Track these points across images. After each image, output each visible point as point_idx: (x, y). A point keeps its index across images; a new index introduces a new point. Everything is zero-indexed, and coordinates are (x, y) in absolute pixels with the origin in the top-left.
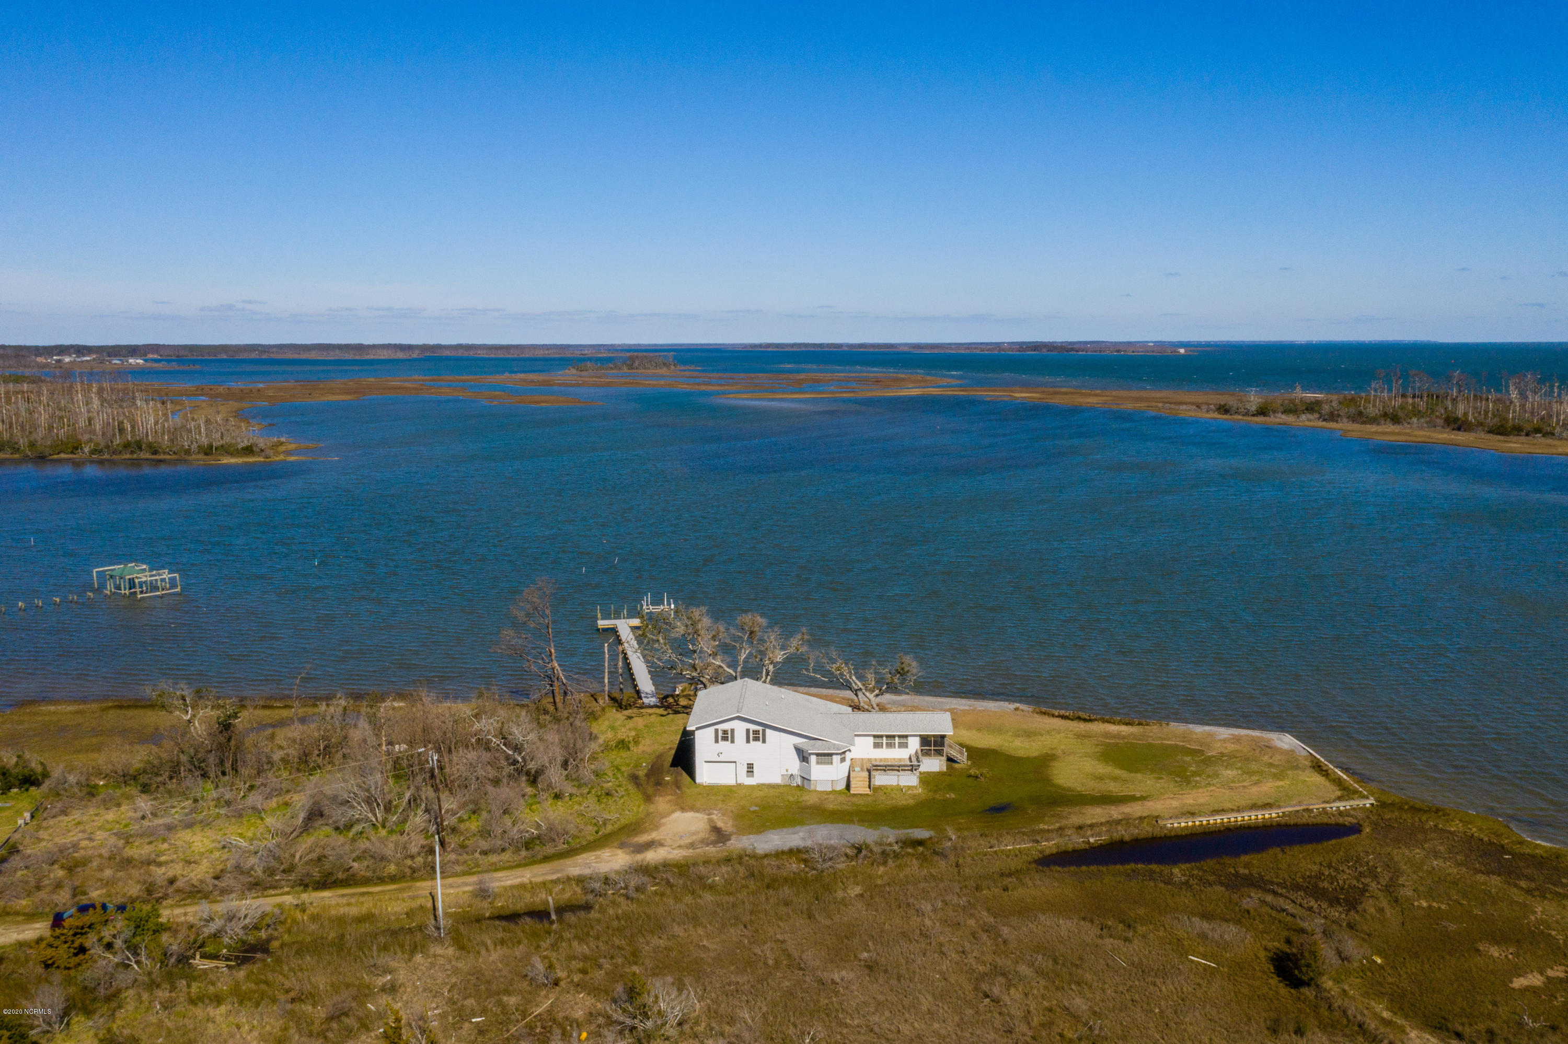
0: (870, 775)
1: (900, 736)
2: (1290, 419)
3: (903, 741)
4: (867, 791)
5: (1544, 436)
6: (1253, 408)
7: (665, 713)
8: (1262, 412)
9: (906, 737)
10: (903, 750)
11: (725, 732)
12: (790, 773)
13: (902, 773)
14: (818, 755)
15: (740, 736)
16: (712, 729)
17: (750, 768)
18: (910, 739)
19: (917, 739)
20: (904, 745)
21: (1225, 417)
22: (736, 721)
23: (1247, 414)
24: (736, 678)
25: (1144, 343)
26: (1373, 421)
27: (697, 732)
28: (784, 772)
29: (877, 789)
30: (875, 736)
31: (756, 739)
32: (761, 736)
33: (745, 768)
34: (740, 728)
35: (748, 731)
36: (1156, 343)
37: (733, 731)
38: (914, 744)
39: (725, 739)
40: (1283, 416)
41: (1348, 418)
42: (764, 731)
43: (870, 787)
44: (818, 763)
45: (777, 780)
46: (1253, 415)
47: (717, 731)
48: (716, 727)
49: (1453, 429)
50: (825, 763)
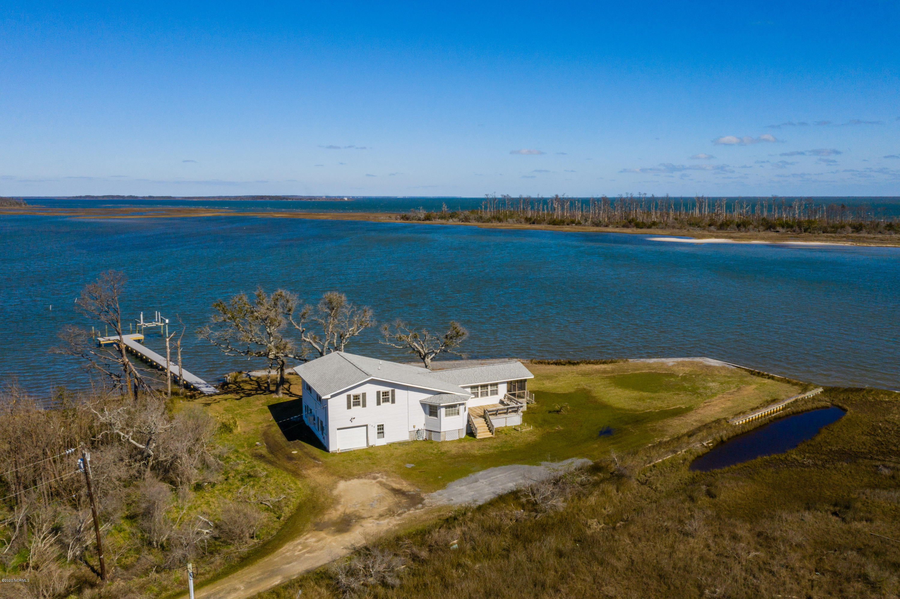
0: (486, 420)
1: (492, 385)
2: (444, 221)
3: (494, 388)
4: (489, 435)
5: (576, 224)
6: (422, 217)
7: (238, 397)
8: (428, 218)
9: (496, 384)
10: (495, 396)
11: (356, 397)
12: (416, 429)
13: (509, 415)
14: (447, 407)
15: (371, 399)
16: (344, 396)
17: (381, 429)
18: (499, 386)
19: (505, 385)
20: (494, 393)
21: (407, 221)
22: (368, 385)
23: (419, 220)
24: (321, 354)
25: (321, 197)
26: (489, 221)
27: (329, 400)
28: (412, 429)
29: (499, 431)
30: (472, 387)
31: (386, 400)
32: (390, 396)
33: (376, 430)
34: (371, 390)
35: (378, 393)
36: (327, 197)
37: (364, 395)
38: (503, 390)
39: (357, 404)
40: (440, 220)
41: (475, 220)
42: (393, 391)
43: (490, 431)
44: (446, 415)
45: (405, 437)
46: (423, 220)
47: (349, 397)
48: (348, 393)
49: (530, 224)
50: (452, 414)
